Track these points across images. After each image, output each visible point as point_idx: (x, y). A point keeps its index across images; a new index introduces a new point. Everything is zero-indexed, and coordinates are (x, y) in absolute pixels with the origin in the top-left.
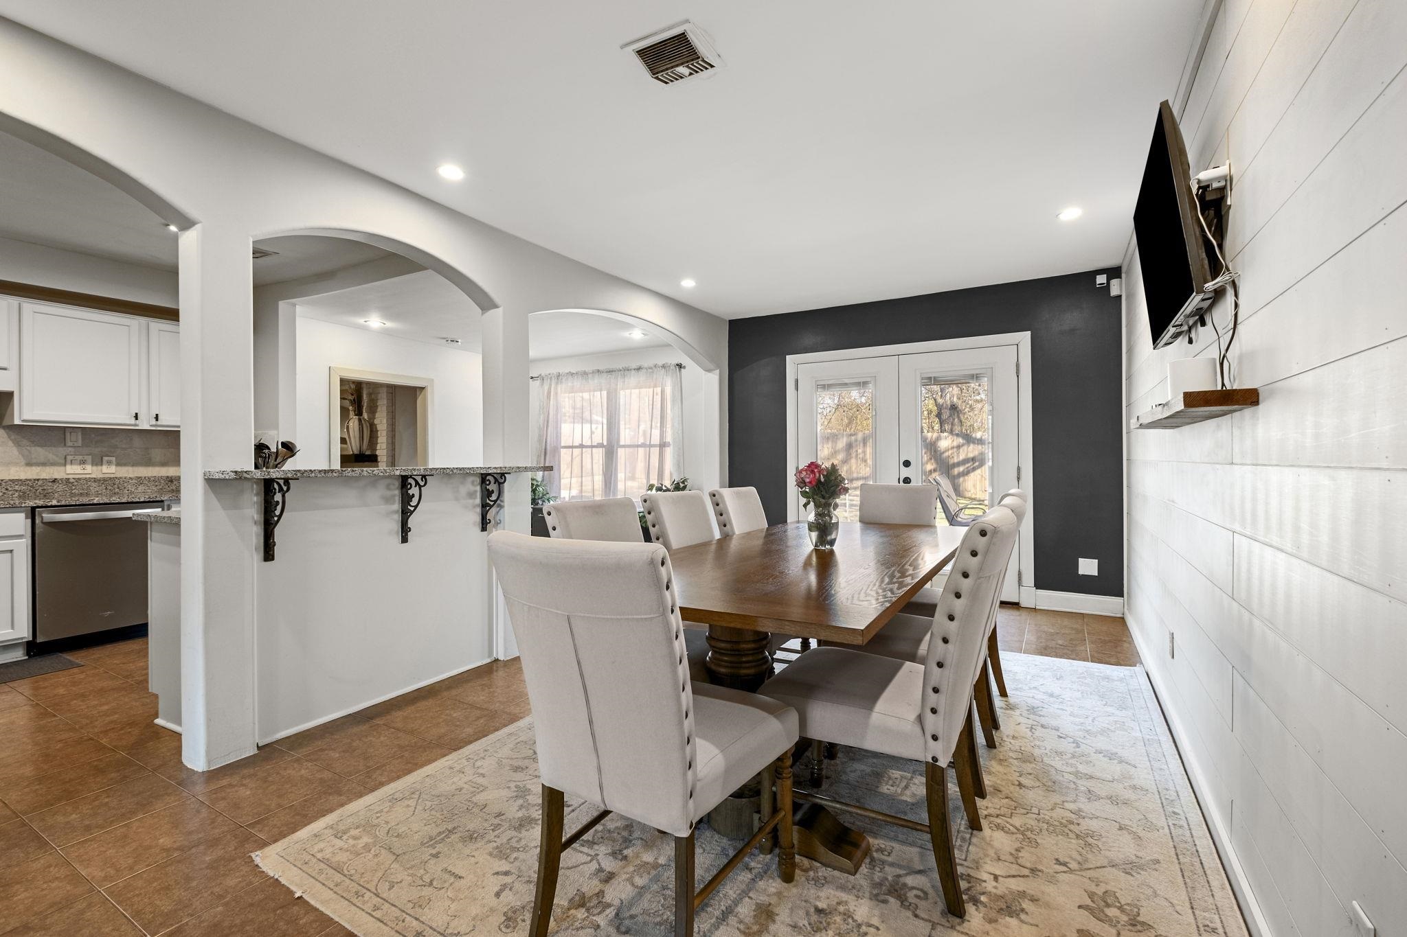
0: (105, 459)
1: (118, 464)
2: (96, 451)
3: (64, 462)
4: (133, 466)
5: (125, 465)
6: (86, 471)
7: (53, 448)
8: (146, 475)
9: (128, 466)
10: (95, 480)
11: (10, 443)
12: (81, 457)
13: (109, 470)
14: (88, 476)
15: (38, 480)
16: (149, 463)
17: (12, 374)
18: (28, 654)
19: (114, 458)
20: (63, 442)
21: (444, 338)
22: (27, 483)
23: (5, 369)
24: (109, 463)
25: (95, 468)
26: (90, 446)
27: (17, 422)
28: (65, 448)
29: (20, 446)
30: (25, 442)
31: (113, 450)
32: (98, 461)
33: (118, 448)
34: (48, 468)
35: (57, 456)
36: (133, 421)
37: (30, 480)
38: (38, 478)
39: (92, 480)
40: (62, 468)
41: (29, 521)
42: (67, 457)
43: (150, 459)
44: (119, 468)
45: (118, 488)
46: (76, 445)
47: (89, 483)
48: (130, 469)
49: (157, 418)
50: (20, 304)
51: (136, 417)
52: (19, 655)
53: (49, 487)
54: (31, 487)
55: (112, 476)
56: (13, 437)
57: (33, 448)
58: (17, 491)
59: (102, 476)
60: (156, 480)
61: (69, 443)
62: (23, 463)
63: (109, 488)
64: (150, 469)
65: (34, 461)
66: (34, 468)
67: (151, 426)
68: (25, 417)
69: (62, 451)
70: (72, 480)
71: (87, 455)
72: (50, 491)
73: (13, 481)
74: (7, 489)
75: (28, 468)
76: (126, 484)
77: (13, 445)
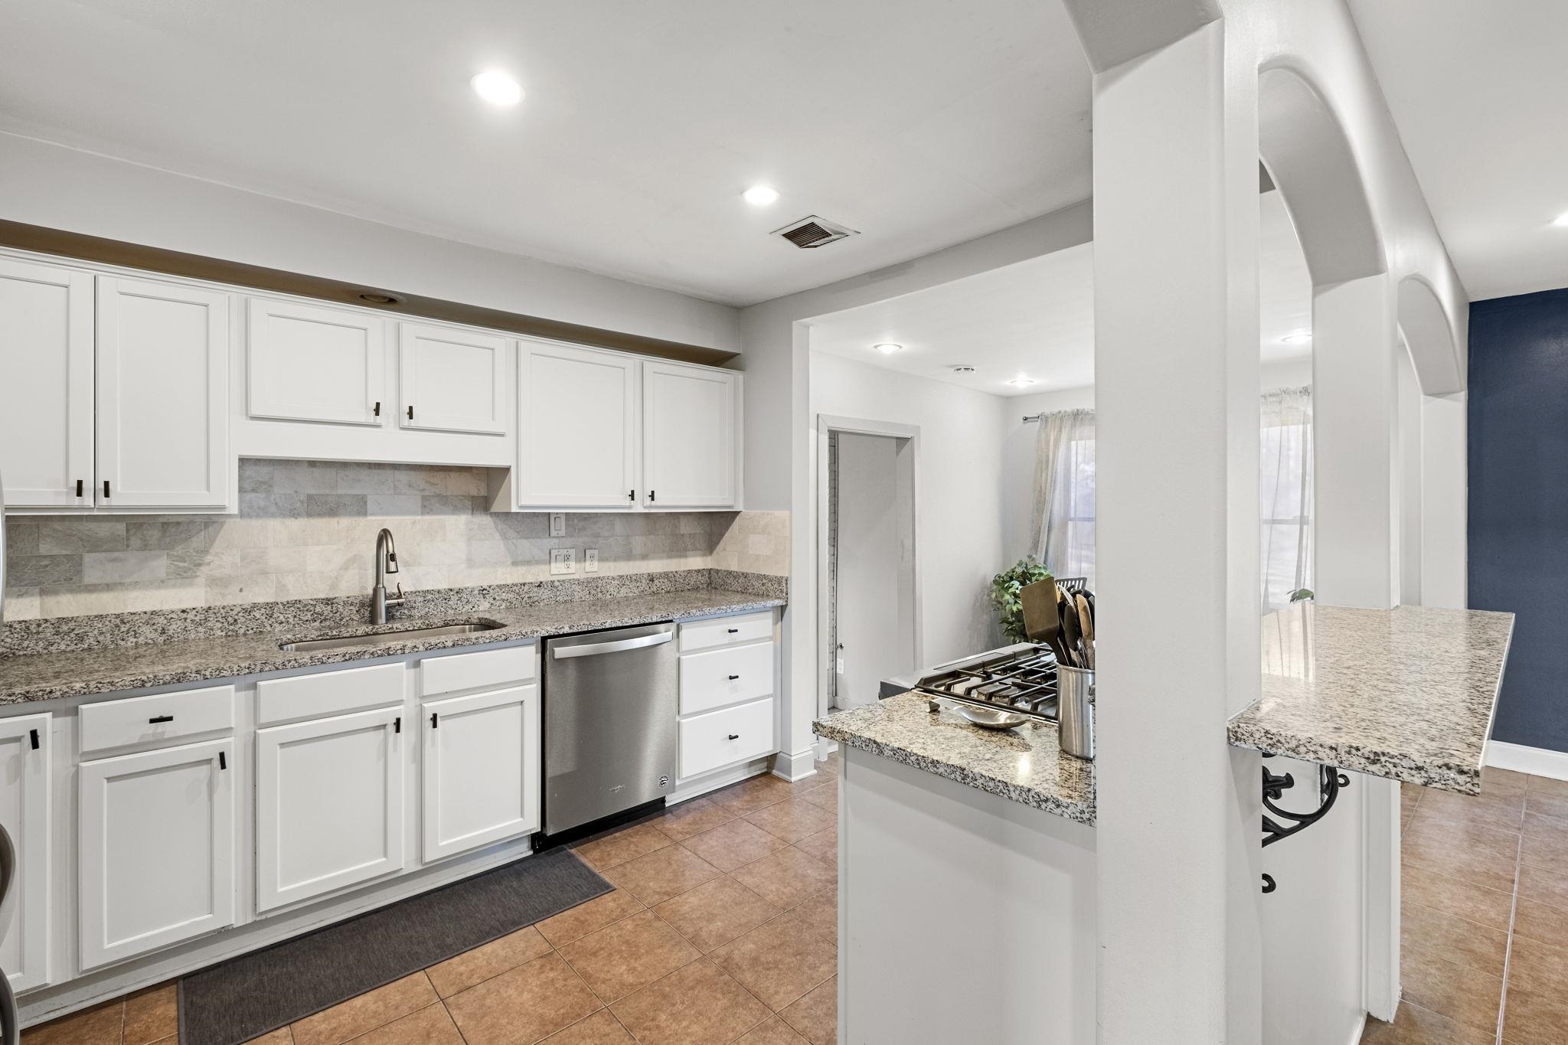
0: (589, 552)
1: (601, 559)
2: (580, 542)
3: (548, 558)
4: (615, 560)
5: (607, 559)
6: (570, 571)
7: (538, 540)
8: (629, 573)
9: (610, 561)
10: (579, 582)
11: (498, 536)
12: (564, 552)
13: (593, 568)
14: (571, 577)
15: (524, 584)
16: (629, 556)
17: (508, 442)
18: (533, 847)
19: (597, 551)
20: (546, 531)
21: (952, 367)
22: (513, 589)
23: (502, 435)
24: (592, 558)
25: (578, 565)
26: (573, 536)
27: (514, 509)
28: (549, 540)
29: (506, 538)
31: (595, 540)
32: (582, 557)
33: (600, 536)
34: (534, 567)
35: (543, 551)
36: (628, 501)
37: (516, 585)
38: (524, 582)
39: (577, 582)
40: (545, 567)
41: (540, 655)
42: (552, 551)
44: (602, 565)
45: (601, 592)
46: (560, 535)
47: (573, 586)
48: (613, 564)
49: (652, 497)
50: (517, 343)
51: (632, 496)
52: (524, 851)
53: (535, 593)
54: (518, 594)
55: (595, 575)
56: (500, 527)
57: (519, 541)
58: (503, 600)
59: (586, 576)
60: (634, 579)
61: (553, 533)
62: (509, 562)
63: (593, 592)
64: (631, 563)
65: (520, 558)
66: (520, 568)
67: (645, 507)
68: (523, 502)
69: (548, 543)
70: (556, 584)
71: (570, 548)
72: (536, 599)
73: (500, 587)
74: (494, 599)
75: (514, 569)
76: (608, 586)
77: (500, 537)
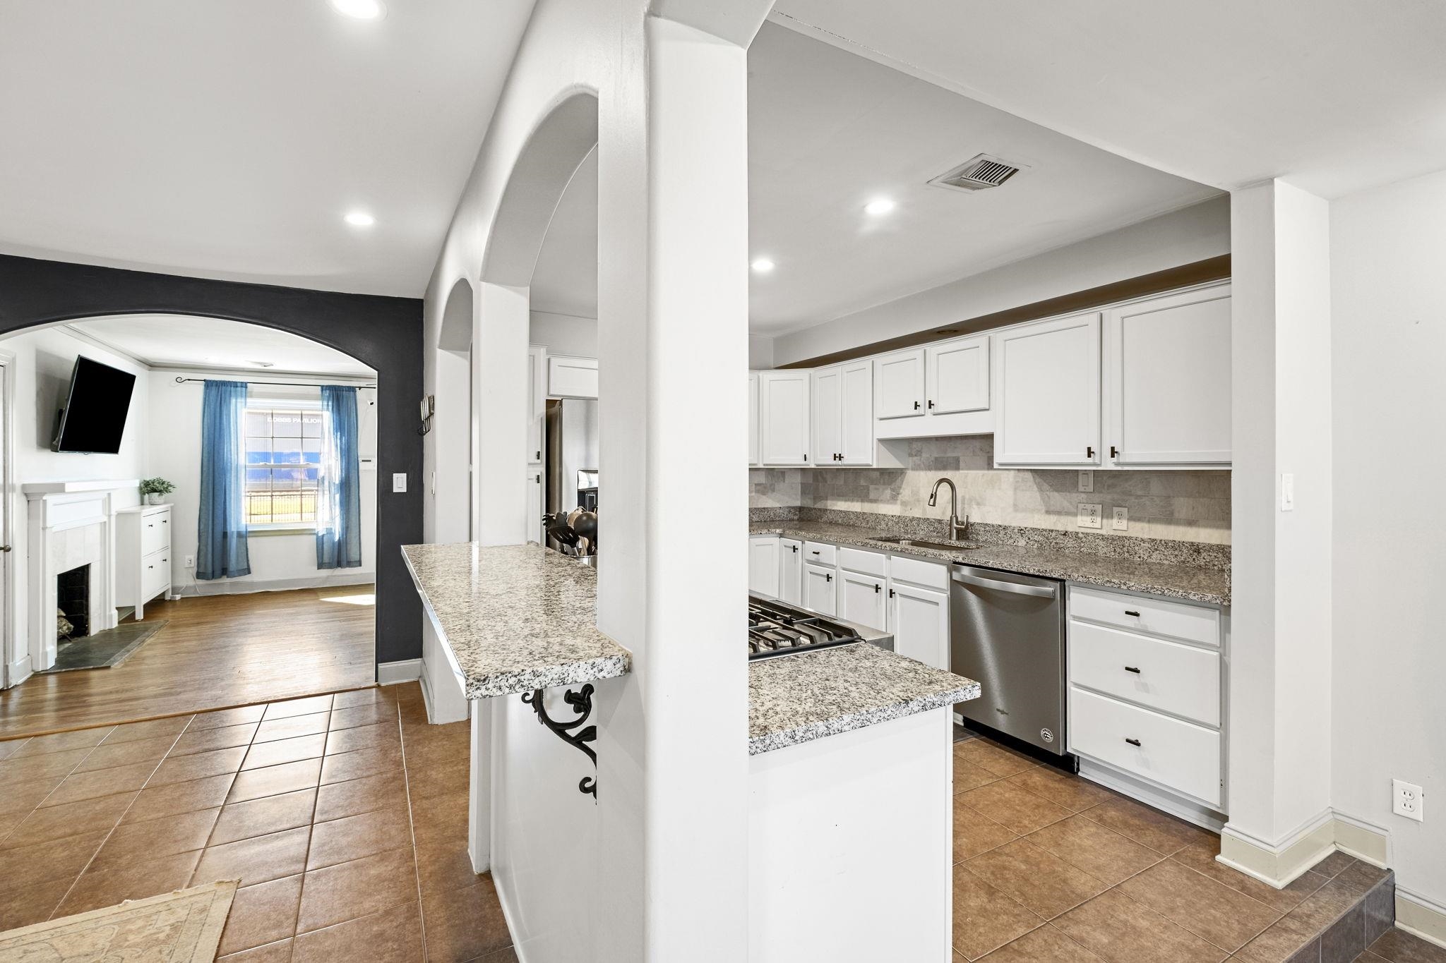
0: (1116, 510)
1: (1131, 519)
2: (1108, 498)
3: (1075, 511)
4: (1149, 522)
5: (1139, 520)
6: (1095, 525)
7: (1068, 494)
8: (1163, 538)
9: (1143, 521)
10: (1103, 538)
11: (1035, 488)
12: (1091, 507)
13: (1118, 526)
14: (1097, 532)
15: (1052, 531)
16: (1169, 519)
19: (1126, 510)
20: (1075, 486)
22: (1044, 533)
23: (988, 409)
24: (1120, 516)
25: (1104, 521)
26: (1101, 492)
28: (1077, 494)
29: (1042, 491)
30: (1046, 486)
31: (1124, 498)
32: (1107, 514)
33: (1131, 495)
34: (1062, 517)
35: (1071, 503)
37: (1047, 530)
38: (1053, 529)
39: (1101, 538)
40: (1073, 519)
42: (1079, 505)
43: (1172, 513)
44: (1132, 524)
45: (1128, 552)
46: (1087, 490)
47: (1097, 540)
48: (1146, 525)
53: (1061, 540)
54: (1047, 538)
55: (1123, 534)
56: (1037, 480)
57: (1052, 493)
59: (1111, 533)
60: (1176, 546)
61: (1081, 488)
62: (1043, 511)
63: (1119, 550)
64: (1172, 528)
65: (1052, 508)
66: (1050, 516)
69: (1075, 497)
70: (1080, 535)
71: (1097, 504)
72: (1062, 546)
73: (1034, 529)
74: (1029, 539)
75: (1047, 516)
76: (1137, 548)
77: (1037, 490)
